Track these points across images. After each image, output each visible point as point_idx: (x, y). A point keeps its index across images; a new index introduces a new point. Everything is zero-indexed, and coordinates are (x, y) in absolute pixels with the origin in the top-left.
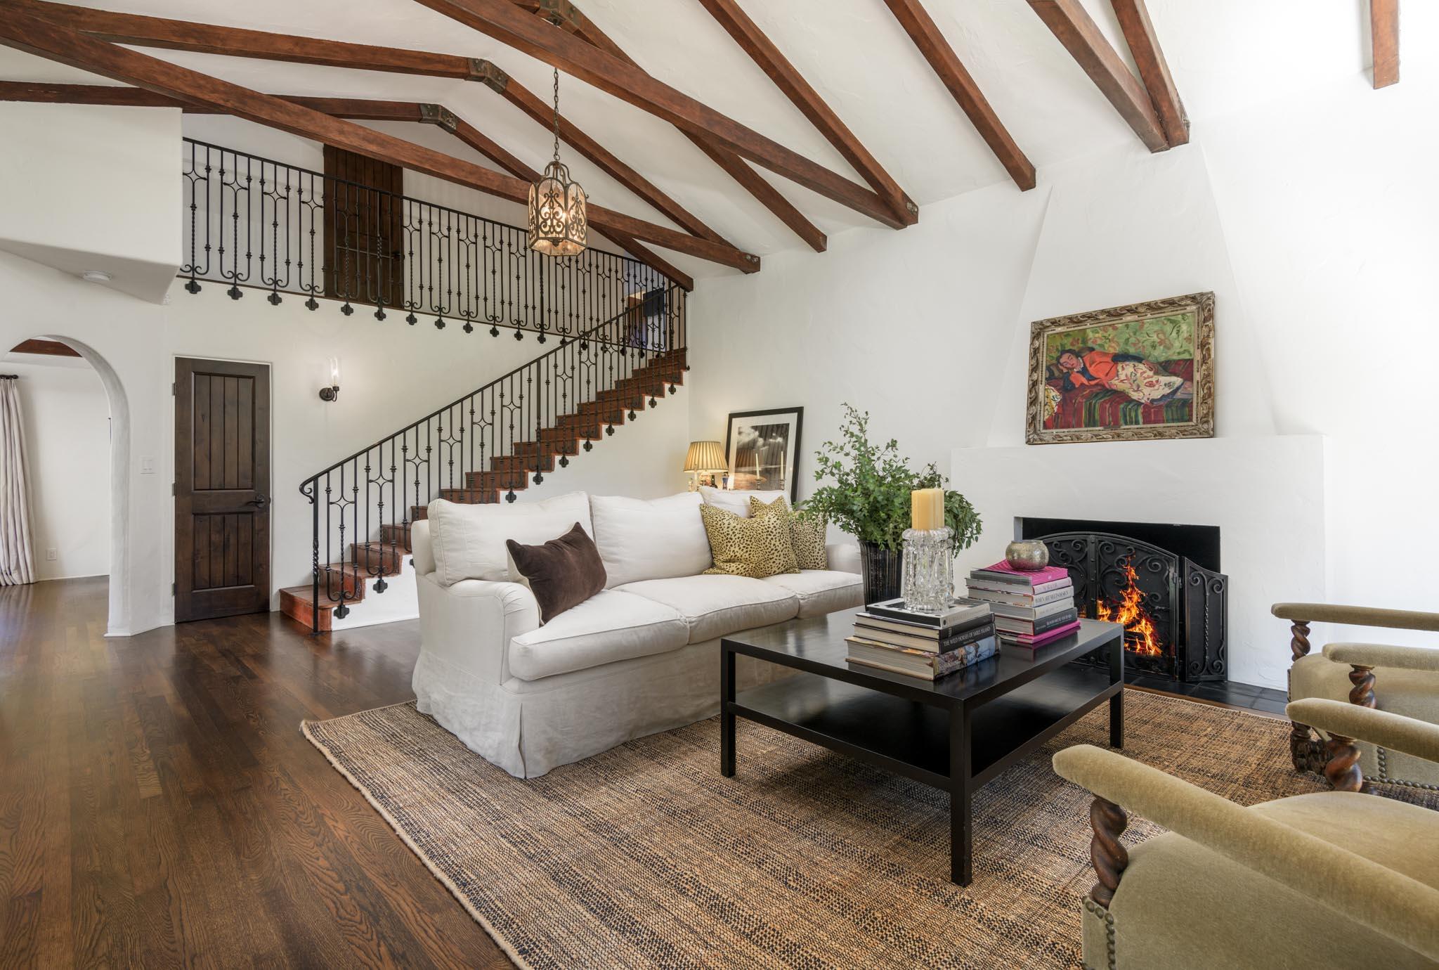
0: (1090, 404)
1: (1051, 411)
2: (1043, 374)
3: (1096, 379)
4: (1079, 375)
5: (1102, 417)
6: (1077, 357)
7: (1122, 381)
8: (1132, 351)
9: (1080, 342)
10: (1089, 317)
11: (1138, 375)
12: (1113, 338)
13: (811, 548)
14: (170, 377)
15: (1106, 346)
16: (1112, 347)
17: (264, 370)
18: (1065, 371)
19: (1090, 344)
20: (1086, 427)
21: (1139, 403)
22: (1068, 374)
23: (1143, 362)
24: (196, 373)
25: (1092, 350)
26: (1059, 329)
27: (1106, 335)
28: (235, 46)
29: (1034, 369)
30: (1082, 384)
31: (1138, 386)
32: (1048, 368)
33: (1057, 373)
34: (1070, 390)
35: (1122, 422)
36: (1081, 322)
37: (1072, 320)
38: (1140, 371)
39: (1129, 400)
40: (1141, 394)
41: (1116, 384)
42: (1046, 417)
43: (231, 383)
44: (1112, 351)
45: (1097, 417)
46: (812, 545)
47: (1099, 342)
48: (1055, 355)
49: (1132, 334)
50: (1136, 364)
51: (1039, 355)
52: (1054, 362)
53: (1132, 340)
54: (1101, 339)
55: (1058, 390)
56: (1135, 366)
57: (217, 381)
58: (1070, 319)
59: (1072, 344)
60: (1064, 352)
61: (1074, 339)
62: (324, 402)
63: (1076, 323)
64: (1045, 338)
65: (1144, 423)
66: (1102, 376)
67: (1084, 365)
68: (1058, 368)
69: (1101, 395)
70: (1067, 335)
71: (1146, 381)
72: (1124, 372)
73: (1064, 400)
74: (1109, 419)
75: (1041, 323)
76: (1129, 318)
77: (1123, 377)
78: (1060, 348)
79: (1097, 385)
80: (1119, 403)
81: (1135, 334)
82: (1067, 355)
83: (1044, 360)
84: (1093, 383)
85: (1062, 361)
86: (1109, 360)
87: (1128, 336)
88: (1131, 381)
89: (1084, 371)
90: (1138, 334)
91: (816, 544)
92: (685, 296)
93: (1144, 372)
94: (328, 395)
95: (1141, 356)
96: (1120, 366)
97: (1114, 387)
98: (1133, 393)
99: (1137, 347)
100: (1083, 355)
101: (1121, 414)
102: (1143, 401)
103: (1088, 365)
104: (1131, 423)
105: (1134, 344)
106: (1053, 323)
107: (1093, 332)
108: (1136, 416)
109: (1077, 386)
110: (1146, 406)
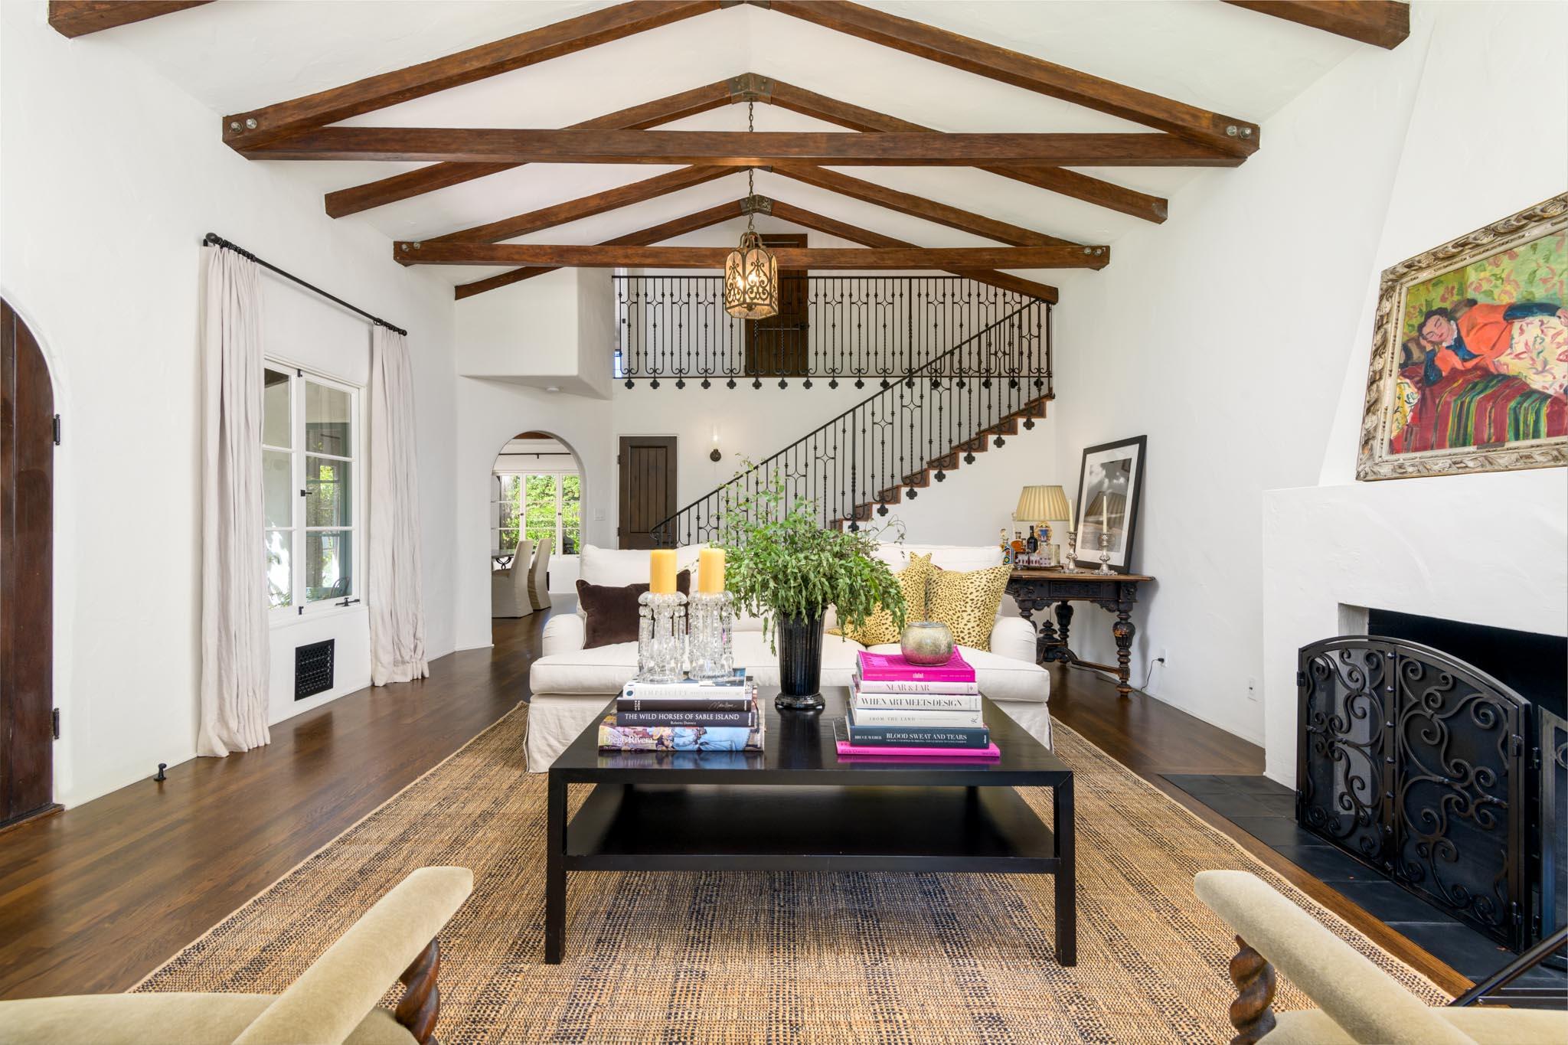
0: (1462, 403)
1: (1402, 422)
2: (1393, 358)
3: (1475, 356)
4: (1450, 352)
5: (1478, 428)
6: (1449, 321)
7: (1517, 356)
8: (1540, 294)
9: (1455, 291)
10: (1464, 245)
11: (1548, 339)
12: (1509, 275)
13: (955, 617)
14: (615, 451)
15: (1496, 292)
16: (1506, 292)
17: (673, 440)
18: (1429, 348)
19: (1471, 294)
20: (1451, 446)
21: (1544, 397)
22: (1433, 353)
23: (1559, 313)
24: (632, 447)
25: (1472, 303)
26: (1424, 276)
27: (1497, 271)
28: (563, 216)
29: (1377, 352)
30: (1454, 370)
31: (1545, 363)
32: (1405, 348)
33: (1417, 355)
34: (1434, 383)
35: (1510, 434)
36: (1453, 256)
37: (1440, 256)
38: (1551, 332)
39: (1526, 392)
40: (1549, 378)
41: (1510, 363)
42: (1394, 434)
43: (652, 452)
44: (1506, 300)
45: (1471, 429)
46: (958, 614)
47: (1485, 286)
48: (1417, 321)
49: (1541, 261)
50: (1546, 318)
51: (1390, 327)
52: (1415, 334)
53: (1543, 273)
54: (1489, 281)
55: (1416, 384)
56: (1542, 323)
57: (644, 451)
58: (1434, 254)
59: (1443, 299)
60: (1429, 315)
61: (1447, 288)
62: (714, 463)
63: (1443, 259)
64: (1401, 296)
65: (1549, 434)
66: (1484, 349)
67: (1459, 332)
68: (1418, 344)
69: (1480, 387)
70: (1435, 282)
71: (1559, 351)
72: (1523, 338)
73: (1423, 400)
74: (1488, 432)
75: (1393, 271)
76: (1535, 231)
77: (1519, 348)
78: (1424, 309)
79: (1476, 368)
80: (1508, 399)
81: (1547, 259)
82: (1436, 317)
83: (1397, 333)
84: (1470, 364)
85: (1425, 330)
86: (1499, 317)
87: (1534, 266)
88: (1534, 355)
89: (1458, 345)
90: (1552, 258)
91: (965, 614)
92: (1049, 310)
93: (1559, 334)
94: (716, 456)
95: (1556, 303)
96: (1517, 325)
97: (1504, 370)
98: (1536, 377)
99: (1549, 285)
100: (1458, 315)
101: (1509, 421)
102: (1551, 392)
103: (1463, 333)
104: (1526, 437)
105: (1545, 281)
106: (1409, 266)
107: (1476, 270)
108: (1537, 422)
109: (1444, 374)
110: (1556, 401)
